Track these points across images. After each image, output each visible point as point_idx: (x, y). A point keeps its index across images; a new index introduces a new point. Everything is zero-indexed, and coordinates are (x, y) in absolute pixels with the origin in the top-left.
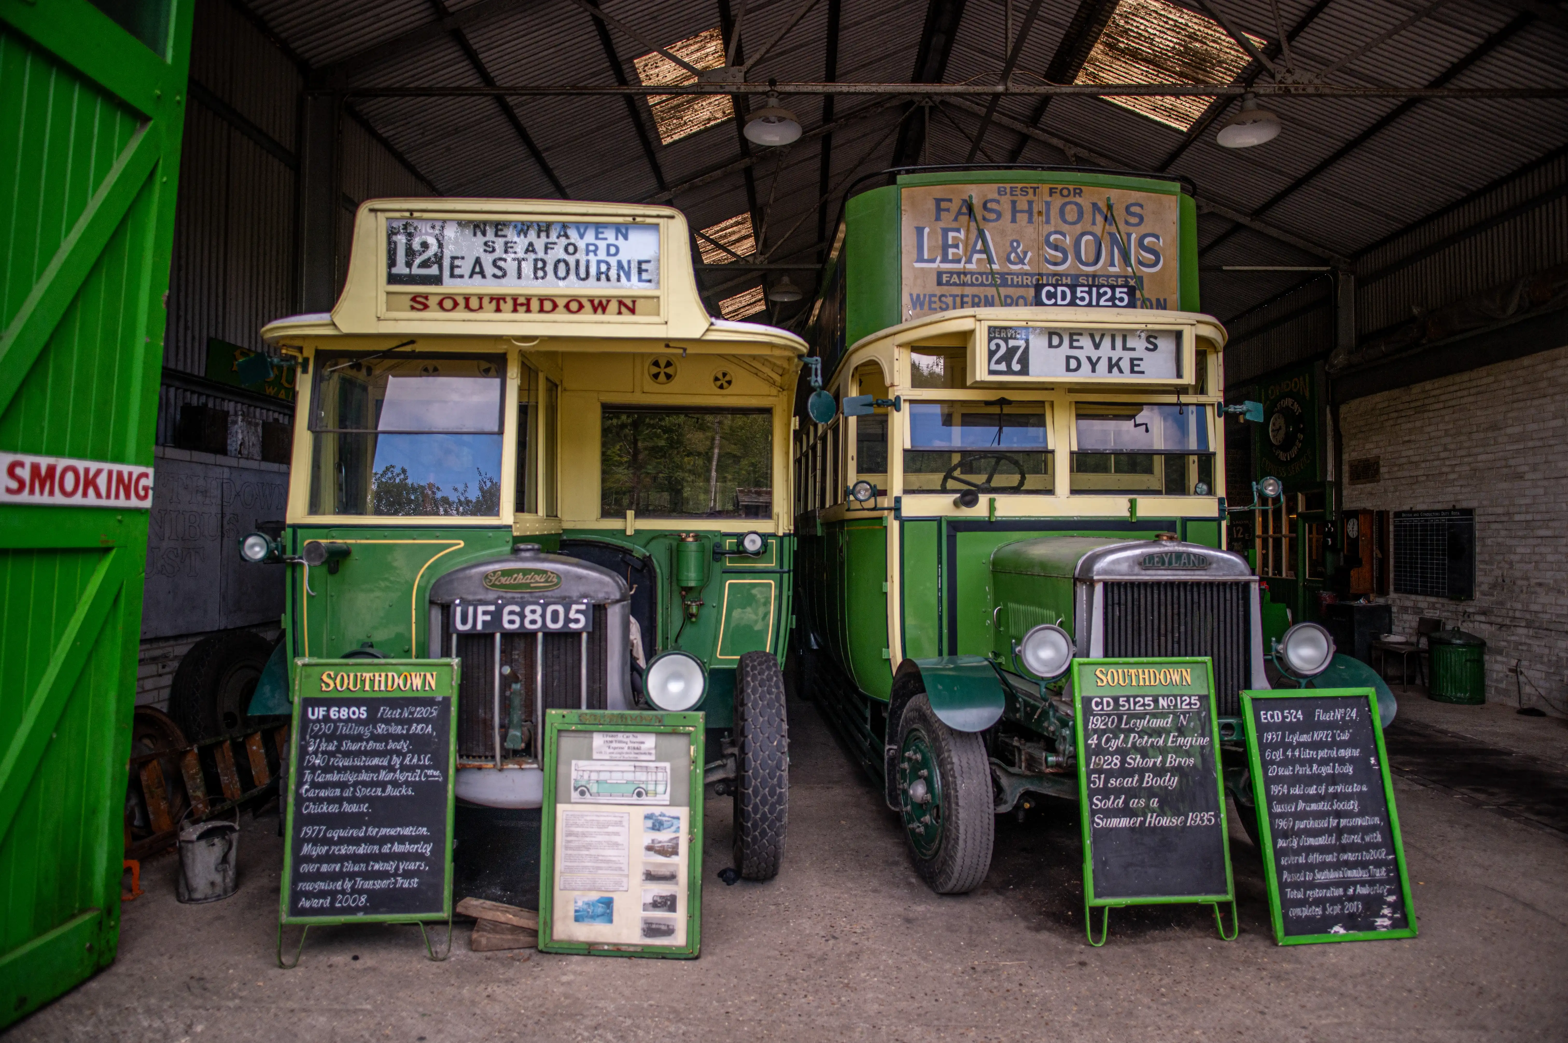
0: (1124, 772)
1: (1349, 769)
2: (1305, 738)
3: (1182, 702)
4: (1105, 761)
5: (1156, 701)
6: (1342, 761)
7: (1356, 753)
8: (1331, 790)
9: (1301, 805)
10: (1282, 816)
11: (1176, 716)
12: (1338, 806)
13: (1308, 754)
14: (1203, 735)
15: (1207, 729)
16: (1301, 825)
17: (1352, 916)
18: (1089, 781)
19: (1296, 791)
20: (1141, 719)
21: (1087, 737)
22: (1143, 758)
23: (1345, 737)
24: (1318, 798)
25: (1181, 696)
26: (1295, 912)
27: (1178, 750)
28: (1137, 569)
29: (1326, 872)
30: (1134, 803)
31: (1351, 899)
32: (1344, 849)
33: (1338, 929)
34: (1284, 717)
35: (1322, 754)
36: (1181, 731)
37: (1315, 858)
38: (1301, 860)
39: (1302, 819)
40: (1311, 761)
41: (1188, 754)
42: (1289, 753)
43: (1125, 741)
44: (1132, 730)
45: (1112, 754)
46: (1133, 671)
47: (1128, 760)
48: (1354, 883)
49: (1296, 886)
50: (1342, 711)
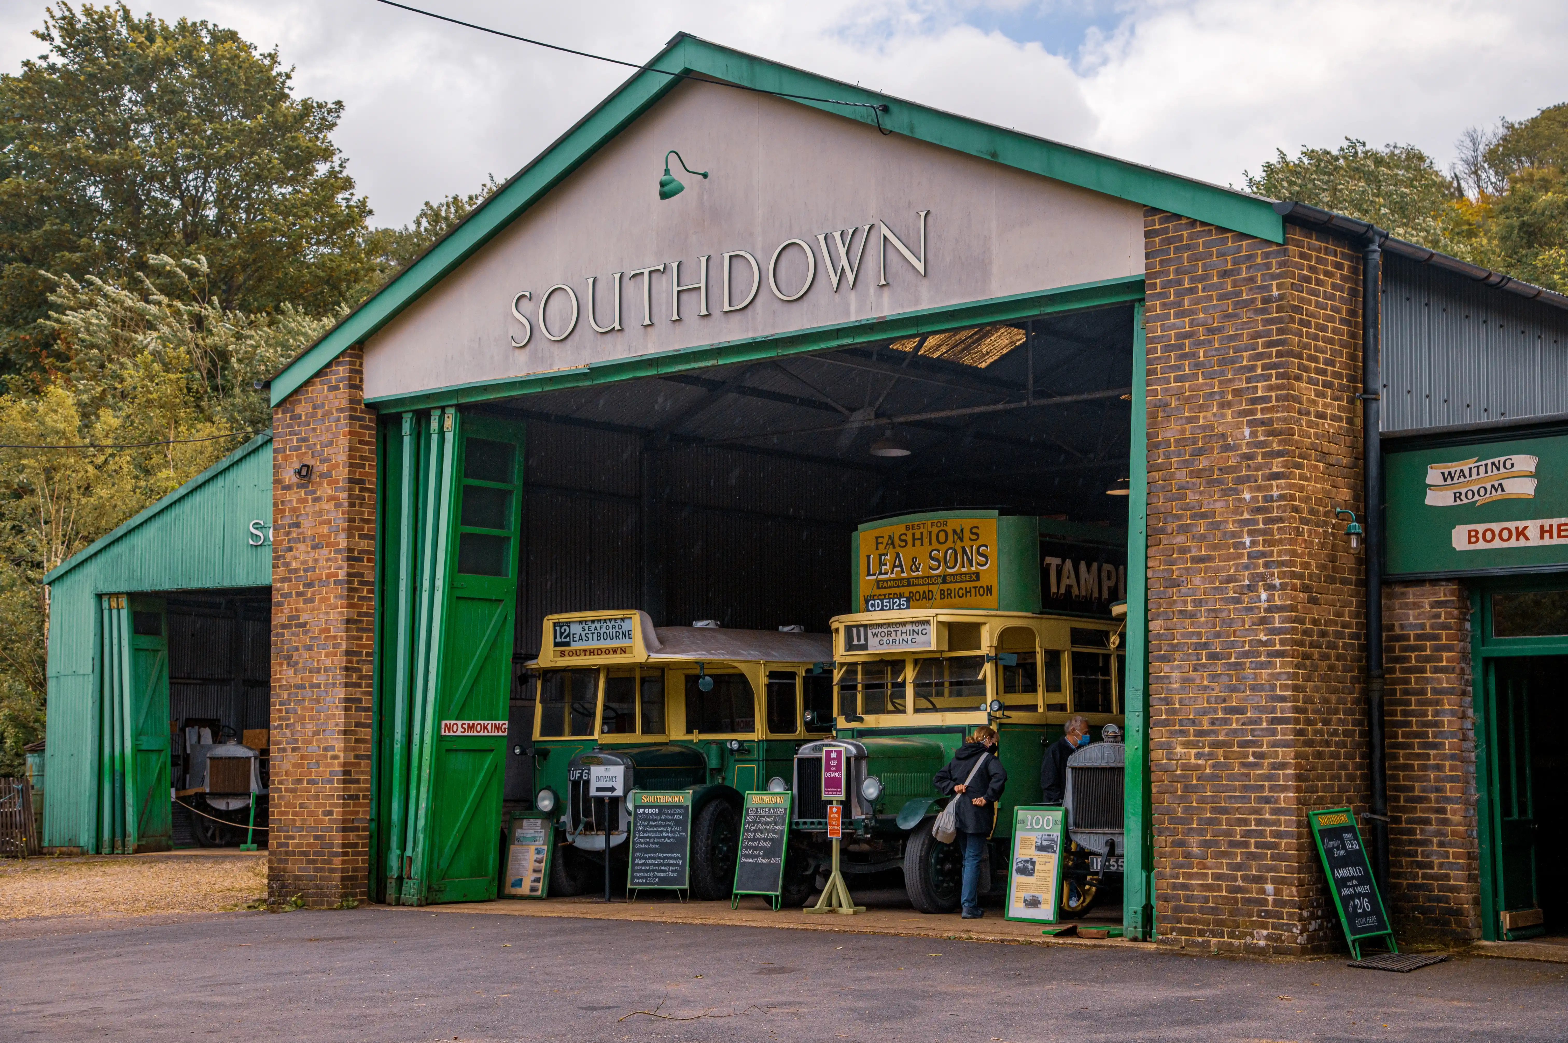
0: (754, 839)
3: (778, 811)
4: (749, 834)
5: (770, 810)
11: (775, 816)
14: (782, 825)
15: (784, 823)
18: (742, 842)
20: (764, 817)
21: (744, 824)
22: (761, 834)
25: (778, 808)
30: (755, 852)
36: (775, 823)
41: (776, 833)
43: (756, 827)
44: (760, 822)
45: (751, 831)
46: (765, 797)
47: (757, 834)
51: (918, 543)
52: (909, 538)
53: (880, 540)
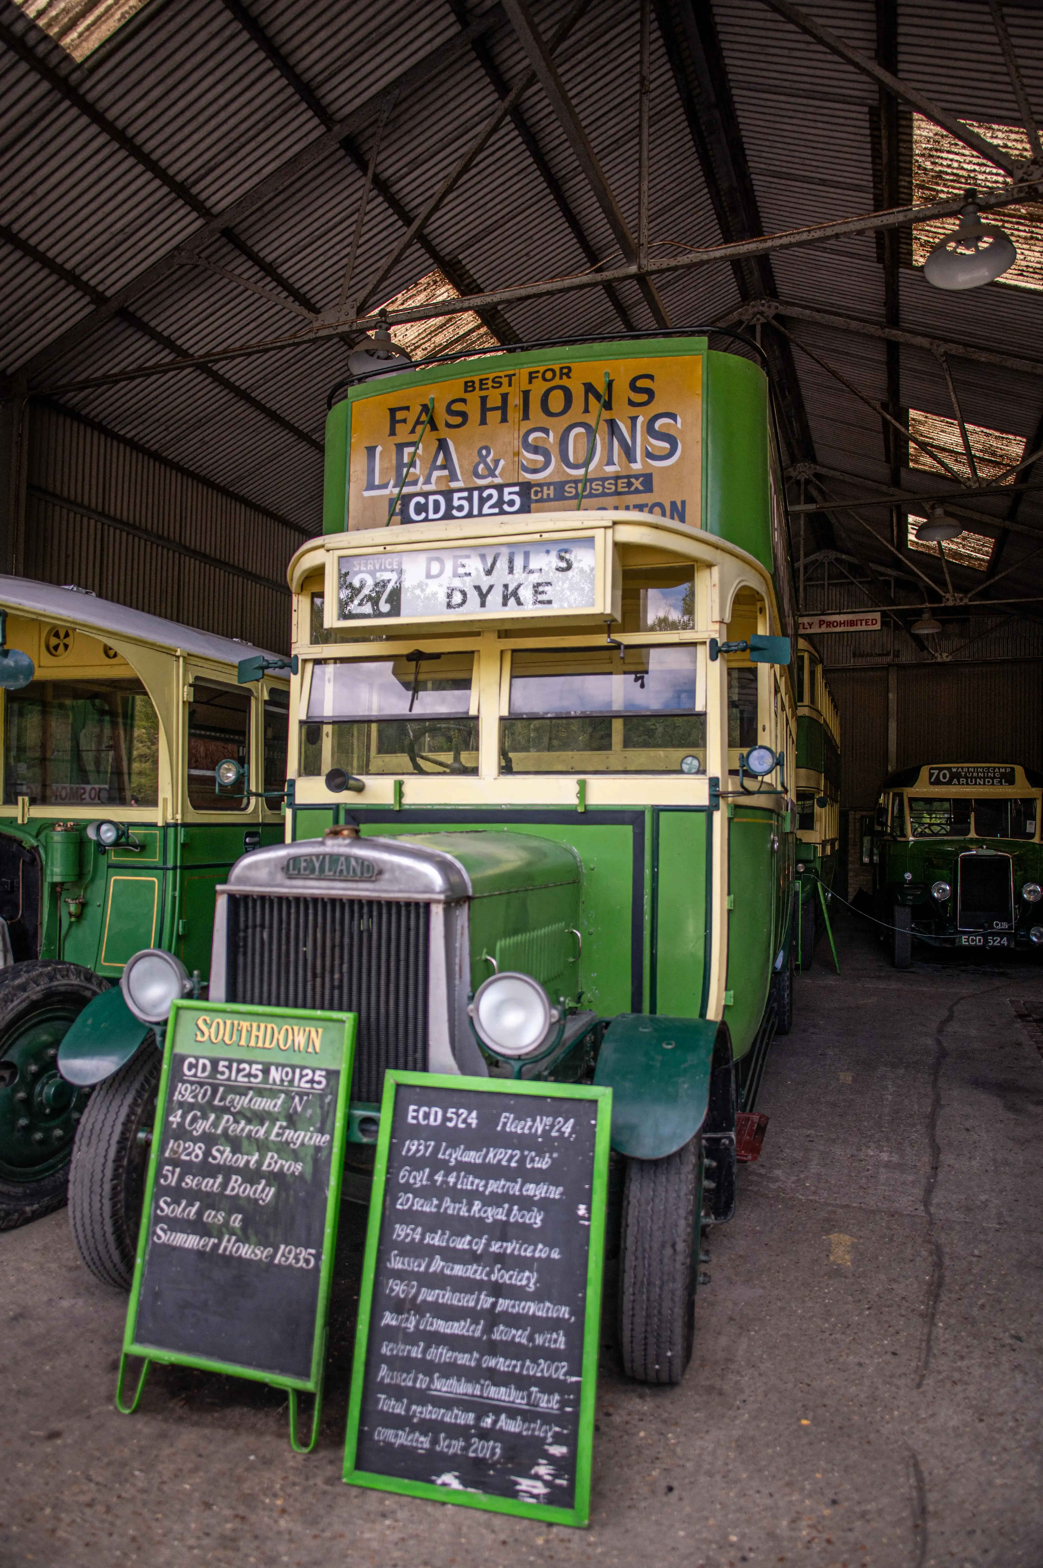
0: (206, 1169)
1: (536, 1219)
2: (472, 1157)
3: (302, 1076)
4: (185, 1149)
5: (266, 1071)
6: (526, 1203)
7: (555, 1193)
8: (495, 1247)
9: (438, 1264)
10: (400, 1275)
11: (290, 1097)
12: (500, 1276)
13: (471, 1183)
14: (322, 1131)
15: (329, 1123)
16: (429, 1295)
17: (479, 1463)
18: (159, 1174)
19: (436, 1240)
20: (241, 1094)
21: (168, 1111)
22: (234, 1152)
23: (543, 1164)
24: (470, 1257)
25: (302, 1068)
26: (385, 1434)
27: (283, 1148)
28: (280, 877)
29: (453, 1381)
30: (209, 1216)
31: (485, 1435)
32: (493, 1348)
33: (450, 1479)
34: (446, 1119)
35: (495, 1186)
36: (292, 1120)
37: (442, 1354)
38: (416, 1353)
39: (432, 1287)
40: (472, 1196)
41: (296, 1156)
42: (439, 1178)
43: (215, 1125)
44: (226, 1110)
45: (195, 1140)
46: (245, 1025)
47: (215, 1153)
48: (497, 1410)
49: (397, 1392)
50: (548, 1120)
51: (494, 417)
52: (473, 408)
53: (399, 415)
